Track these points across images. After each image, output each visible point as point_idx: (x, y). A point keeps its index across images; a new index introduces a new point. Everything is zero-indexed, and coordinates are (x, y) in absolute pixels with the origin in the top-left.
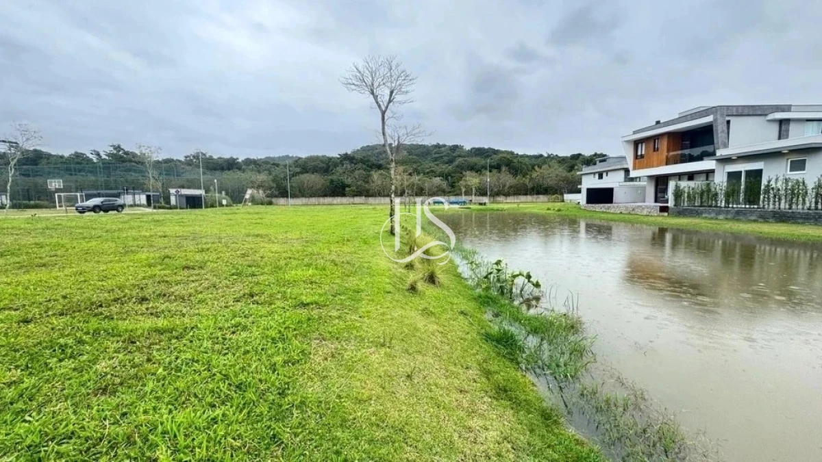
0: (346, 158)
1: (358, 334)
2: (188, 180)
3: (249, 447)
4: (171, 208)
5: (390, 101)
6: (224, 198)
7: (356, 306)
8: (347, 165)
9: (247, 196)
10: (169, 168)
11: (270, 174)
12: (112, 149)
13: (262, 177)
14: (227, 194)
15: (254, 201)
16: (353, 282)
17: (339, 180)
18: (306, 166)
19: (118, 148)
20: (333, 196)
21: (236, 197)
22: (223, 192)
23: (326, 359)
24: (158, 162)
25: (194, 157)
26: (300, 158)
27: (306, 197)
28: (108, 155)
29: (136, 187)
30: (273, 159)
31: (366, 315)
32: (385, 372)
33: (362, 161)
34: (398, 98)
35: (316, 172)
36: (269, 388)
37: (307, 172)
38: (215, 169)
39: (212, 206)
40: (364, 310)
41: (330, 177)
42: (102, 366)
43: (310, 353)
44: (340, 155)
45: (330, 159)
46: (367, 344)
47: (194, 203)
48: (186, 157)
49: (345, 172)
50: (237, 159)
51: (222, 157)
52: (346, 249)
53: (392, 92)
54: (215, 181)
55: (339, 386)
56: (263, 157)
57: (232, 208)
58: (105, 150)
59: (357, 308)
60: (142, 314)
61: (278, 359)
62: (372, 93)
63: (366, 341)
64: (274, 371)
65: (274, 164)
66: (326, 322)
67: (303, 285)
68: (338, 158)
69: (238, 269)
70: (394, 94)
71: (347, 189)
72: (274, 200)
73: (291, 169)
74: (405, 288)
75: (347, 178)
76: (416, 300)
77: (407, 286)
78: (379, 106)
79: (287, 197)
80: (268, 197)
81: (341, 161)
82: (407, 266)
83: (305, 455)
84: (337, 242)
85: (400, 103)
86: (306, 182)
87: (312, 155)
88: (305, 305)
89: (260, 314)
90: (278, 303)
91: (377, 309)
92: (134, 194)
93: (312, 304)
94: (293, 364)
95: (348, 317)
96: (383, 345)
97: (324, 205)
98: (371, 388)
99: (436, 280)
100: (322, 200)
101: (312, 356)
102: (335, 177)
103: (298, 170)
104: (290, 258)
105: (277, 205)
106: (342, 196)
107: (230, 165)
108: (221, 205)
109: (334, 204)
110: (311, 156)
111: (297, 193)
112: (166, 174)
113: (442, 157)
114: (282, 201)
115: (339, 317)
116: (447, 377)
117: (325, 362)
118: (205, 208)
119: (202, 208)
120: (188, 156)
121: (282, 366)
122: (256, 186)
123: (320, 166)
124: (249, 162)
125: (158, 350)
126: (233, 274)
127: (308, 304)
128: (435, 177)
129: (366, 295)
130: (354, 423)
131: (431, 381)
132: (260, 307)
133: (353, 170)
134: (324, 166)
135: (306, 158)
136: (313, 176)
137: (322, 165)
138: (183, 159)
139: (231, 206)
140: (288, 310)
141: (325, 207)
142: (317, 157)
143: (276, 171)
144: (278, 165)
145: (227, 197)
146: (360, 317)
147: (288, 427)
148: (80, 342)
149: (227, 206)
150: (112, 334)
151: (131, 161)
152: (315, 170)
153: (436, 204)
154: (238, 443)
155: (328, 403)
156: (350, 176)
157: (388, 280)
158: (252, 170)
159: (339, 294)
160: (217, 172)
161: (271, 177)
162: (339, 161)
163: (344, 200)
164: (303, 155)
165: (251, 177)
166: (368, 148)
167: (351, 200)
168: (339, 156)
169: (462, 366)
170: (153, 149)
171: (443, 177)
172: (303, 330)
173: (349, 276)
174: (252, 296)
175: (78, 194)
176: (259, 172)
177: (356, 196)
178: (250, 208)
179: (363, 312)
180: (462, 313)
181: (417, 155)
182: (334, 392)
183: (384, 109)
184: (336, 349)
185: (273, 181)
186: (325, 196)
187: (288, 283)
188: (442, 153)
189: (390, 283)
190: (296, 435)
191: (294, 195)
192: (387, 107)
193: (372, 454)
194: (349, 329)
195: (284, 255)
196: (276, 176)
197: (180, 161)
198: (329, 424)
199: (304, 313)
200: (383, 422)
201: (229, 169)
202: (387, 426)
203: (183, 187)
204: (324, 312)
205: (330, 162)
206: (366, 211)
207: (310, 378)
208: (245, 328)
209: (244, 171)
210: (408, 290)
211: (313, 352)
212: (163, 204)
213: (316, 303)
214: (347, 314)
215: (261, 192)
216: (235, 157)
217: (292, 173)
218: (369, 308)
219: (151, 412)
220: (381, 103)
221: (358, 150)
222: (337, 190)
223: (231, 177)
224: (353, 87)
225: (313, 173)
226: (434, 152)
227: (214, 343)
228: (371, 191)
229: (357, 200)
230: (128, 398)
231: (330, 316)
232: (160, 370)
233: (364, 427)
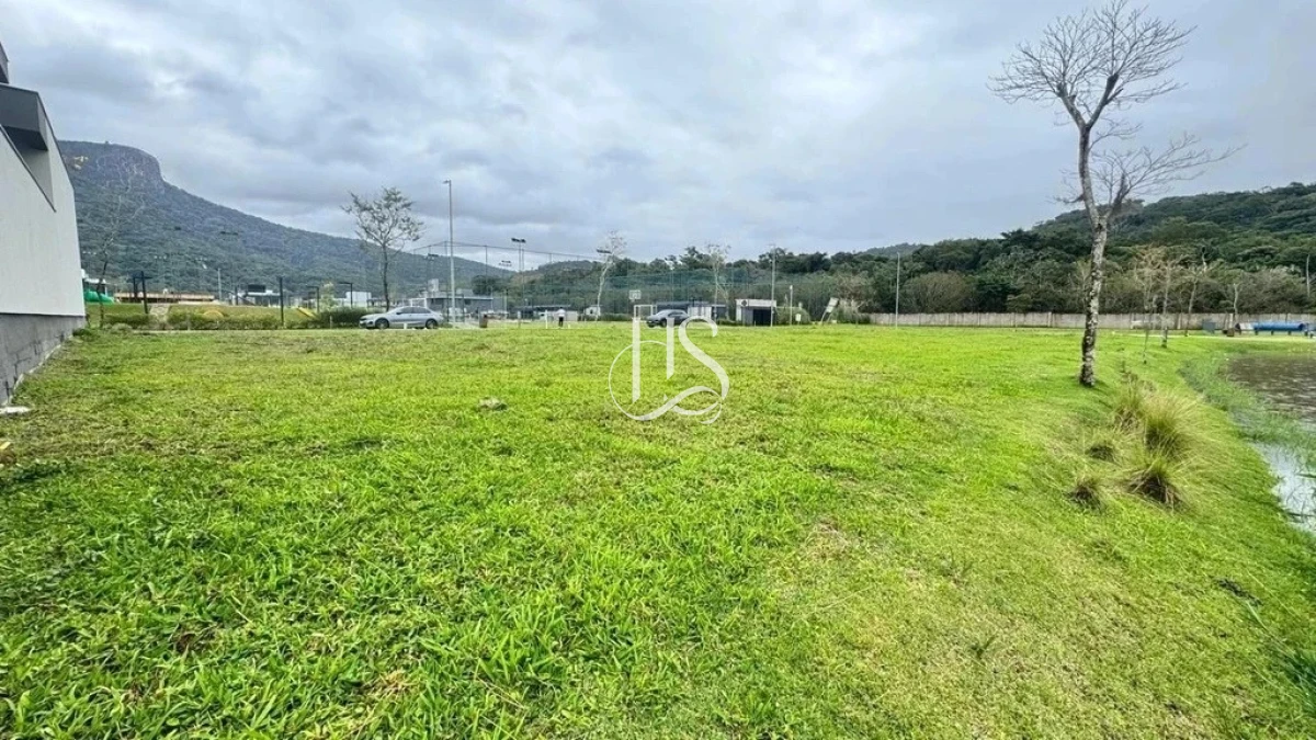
0: (1019, 238)
1: (902, 539)
2: (759, 289)
3: (659, 623)
4: (735, 325)
5: (1105, 101)
6: (800, 313)
7: (925, 493)
8: (1019, 252)
9: (829, 309)
10: (740, 273)
11: (870, 275)
12: (686, 252)
13: (857, 281)
14: (804, 307)
15: (842, 318)
16: (943, 453)
17: (997, 281)
18: (932, 259)
19: (692, 251)
20: (982, 311)
21: (816, 312)
22: (800, 304)
23: (824, 557)
24: (729, 265)
25: (770, 256)
26: (924, 247)
27: (927, 313)
28: (683, 260)
29: (705, 298)
30: (882, 251)
31: (936, 513)
32: (922, 619)
33: (1053, 242)
34: (1129, 87)
35: (953, 268)
36: (720, 564)
37: (935, 269)
38: (794, 271)
39: (784, 323)
40: (935, 503)
41: (978, 277)
42: (579, 476)
43: (803, 540)
44: (1004, 234)
45: (983, 244)
46: (912, 561)
47: (761, 317)
48: (761, 257)
49: (1011, 266)
50: (825, 254)
51: (805, 253)
52: (956, 398)
53: (1112, 81)
54: (791, 287)
55: (822, 604)
56: (864, 250)
57: (809, 327)
58: (681, 253)
59: (924, 498)
60: (638, 435)
61: (752, 532)
62: (1061, 92)
63: (914, 555)
64: (738, 544)
65: (879, 259)
66: (853, 503)
67: (846, 441)
68: (1000, 241)
69: (762, 402)
70: (1118, 83)
71: (1010, 297)
72: (873, 316)
73: (906, 264)
74: (1067, 490)
75: (1016, 277)
76: (1086, 520)
77: (1072, 487)
78: (1077, 116)
79: (894, 312)
80: (863, 311)
81: (1006, 246)
82: (1094, 450)
83: (719, 673)
84: (945, 386)
85: (1137, 98)
86: (930, 286)
87: (948, 238)
88: (830, 469)
89: (761, 465)
90: (793, 458)
91: (965, 510)
92: (700, 306)
93: (843, 470)
94: (770, 546)
95: (899, 506)
96: (946, 573)
97: (961, 326)
98: (878, 631)
99: (1169, 494)
100: (957, 318)
101: (803, 545)
102: (989, 276)
103: (920, 266)
104: (846, 398)
105: (876, 324)
106: (1001, 312)
107: (816, 263)
108: (795, 322)
109: (983, 327)
110: (945, 241)
111: (914, 304)
112: (735, 281)
113: (1307, 215)
114: (885, 318)
115: (882, 503)
116: (1088, 697)
117: (821, 561)
118: (774, 324)
119: (769, 325)
120: (764, 256)
121: (752, 543)
122: (847, 294)
123: (963, 257)
124: (842, 258)
125: (631, 476)
126: (753, 409)
127: (836, 469)
128: (1274, 265)
129: (955, 481)
130: (816, 670)
131: (1034, 685)
132: (765, 458)
133: (1031, 261)
134: (970, 257)
135: (936, 246)
136: (945, 276)
137: (964, 256)
138: (757, 260)
139: (808, 323)
140: (801, 470)
141: (960, 330)
142: (958, 243)
143: (882, 271)
144: (884, 260)
145: (805, 312)
146: (923, 514)
147: (718, 624)
148: (576, 448)
149: (802, 323)
150: (604, 447)
151: (702, 266)
152: (949, 266)
153: (1261, 333)
154: (649, 612)
155: (789, 620)
156: (1023, 273)
157: (1024, 466)
158: (845, 270)
159: (901, 467)
160: (796, 275)
161: (872, 279)
162: (1001, 245)
163: (1004, 318)
164: (931, 242)
165: (841, 281)
166: (1075, 217)
167: (1020, 319)
168: (1003, 238)
169: (1158, 697)
170: (721, 248)
171: (1301, 264)
172: (808, 504)
173: (936, 442)
174: (762, 440)
175: (652, 306)
176: (855, 273)
177: (1033, 310)
178: (834, 327)
179: (932, 507)
180: (1228, 585)
181: (1218, 219)
182: (810, 609)
183: (1087, 119)
184: (851, 549)
185: (876, 285)
186: (965, 310)
187: (820, 434)
188: (1307, 207)
189: (1026, 473)
190: (723, 640)
191: (907, 308)
192: (1096, 116)
193: (821, 732)
194: (888, 525)
195: (838, 392)
196: (881, 278)
197: (753, 263)
198: (776, 650)
199: (824, 479)
200: (872, 697)
201: (812, 271)
202: (875, 706)
203: (753, 297)
204: (856, 487)
205: (980, 249)
206: (1047, 340)
207: (784, 574)
208: (732, 480)
209: (832, 272)
210: (1071, 495)
211: (809, 539)
212: (728, 319)
213: (851, 470)
214: (900, 501)
215: (853, 302)
216: (822, 253)
217: (908, 272)
218: (948, 503)
219: (589, 537)
220: (1082, 110)
221: (1050, 223)
222: (991, 300)
223: (813, 281)
224: (1017, 92)
225: (946, 271)
226: (1277, 206)
227: (687, 485)
228: (1069, 302)
229: (1034, 318)
230: (580, 514)
231: (865, 497)
232: (621, 497)
233: (829, 685)
